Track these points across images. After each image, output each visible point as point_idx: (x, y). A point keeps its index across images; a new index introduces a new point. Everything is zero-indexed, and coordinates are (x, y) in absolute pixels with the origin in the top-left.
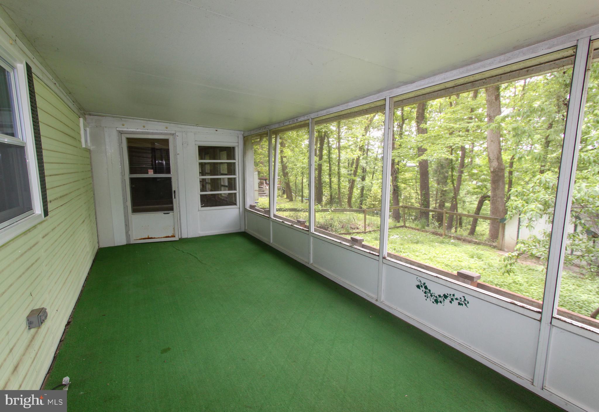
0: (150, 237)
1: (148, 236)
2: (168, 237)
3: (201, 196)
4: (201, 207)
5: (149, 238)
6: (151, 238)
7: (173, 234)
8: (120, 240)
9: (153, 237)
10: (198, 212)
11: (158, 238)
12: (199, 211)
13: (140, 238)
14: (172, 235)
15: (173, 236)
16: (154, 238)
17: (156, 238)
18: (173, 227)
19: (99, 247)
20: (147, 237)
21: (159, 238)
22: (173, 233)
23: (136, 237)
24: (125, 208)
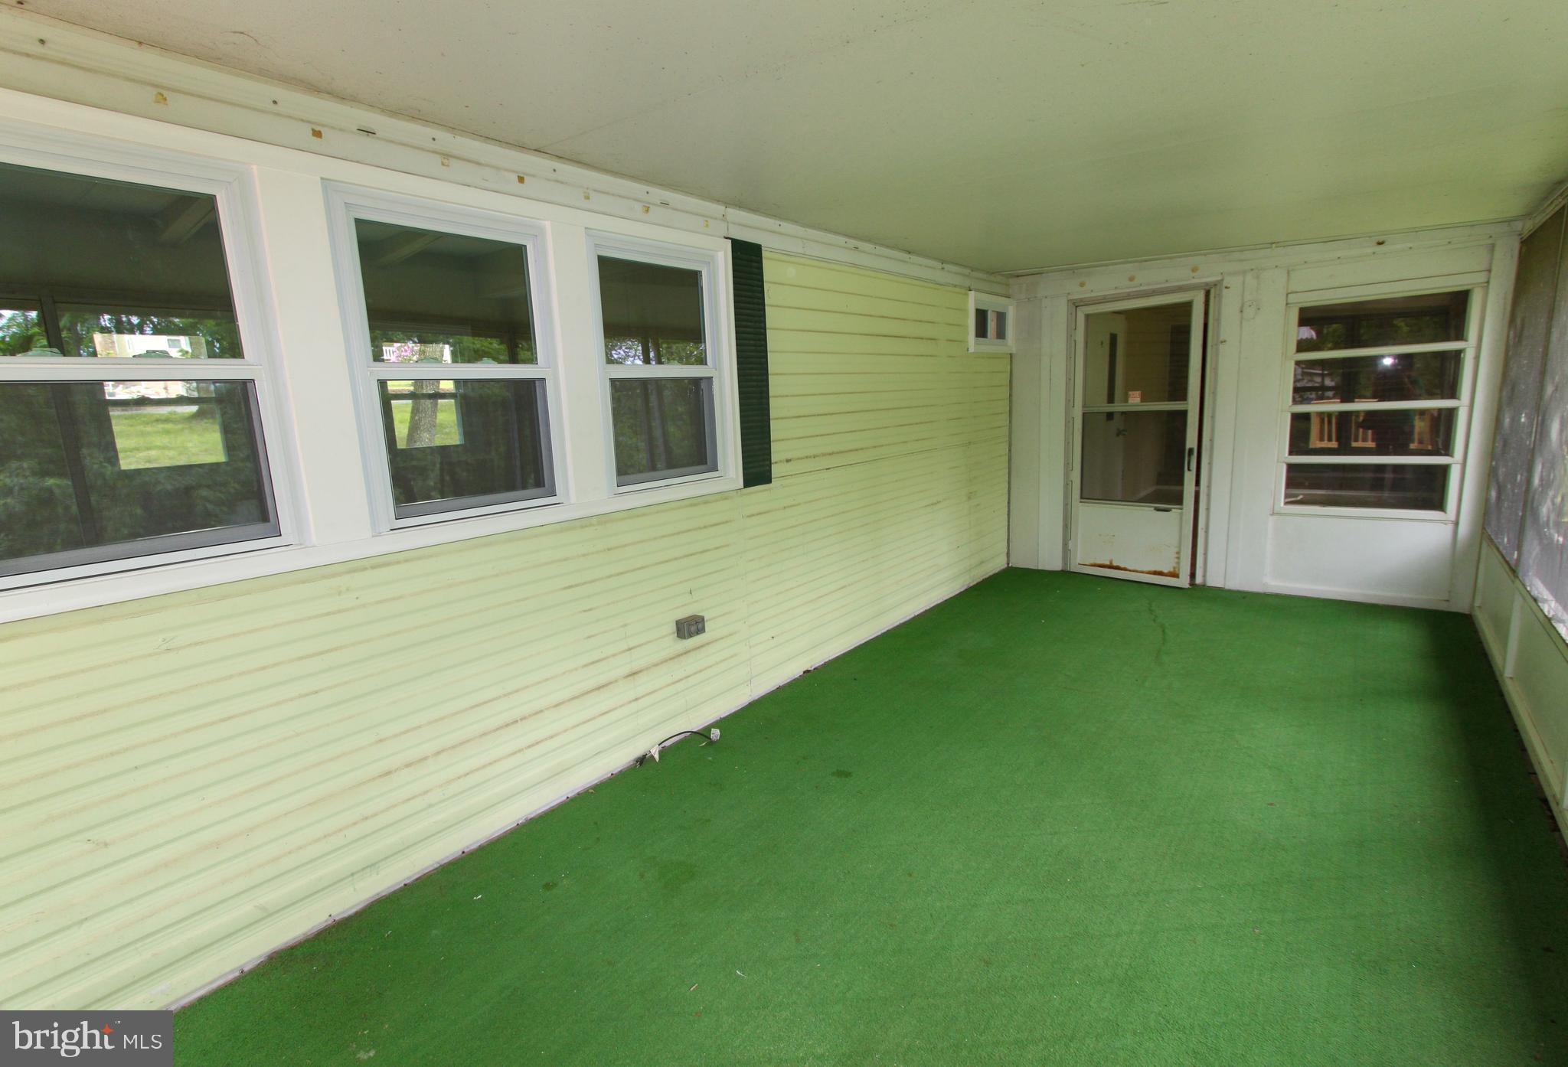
0: (1115, 564)
1: (1111, 562)
2: (1160, 573)
3: (1291, 468)
4: (1286, 503)
5: (1111, 567)
6: (1118, 568)
7: (1174, 568)
8: (1050, 560)
9: (1122, 566)
10: (1271, 518)
11: (1134, 571)
12: (1273, 514)
13: (1092, 561)
14: (1172, 570)
15: (1174, 575)
16: (1125, 569)
17: (1130, 571)
18: (1176, 550)
19: (1008, 564)
20: (1108, 563)
21: (1137, 571)
22: (1175, 565)
23: (1085, 557)
24: (1067, 484)
